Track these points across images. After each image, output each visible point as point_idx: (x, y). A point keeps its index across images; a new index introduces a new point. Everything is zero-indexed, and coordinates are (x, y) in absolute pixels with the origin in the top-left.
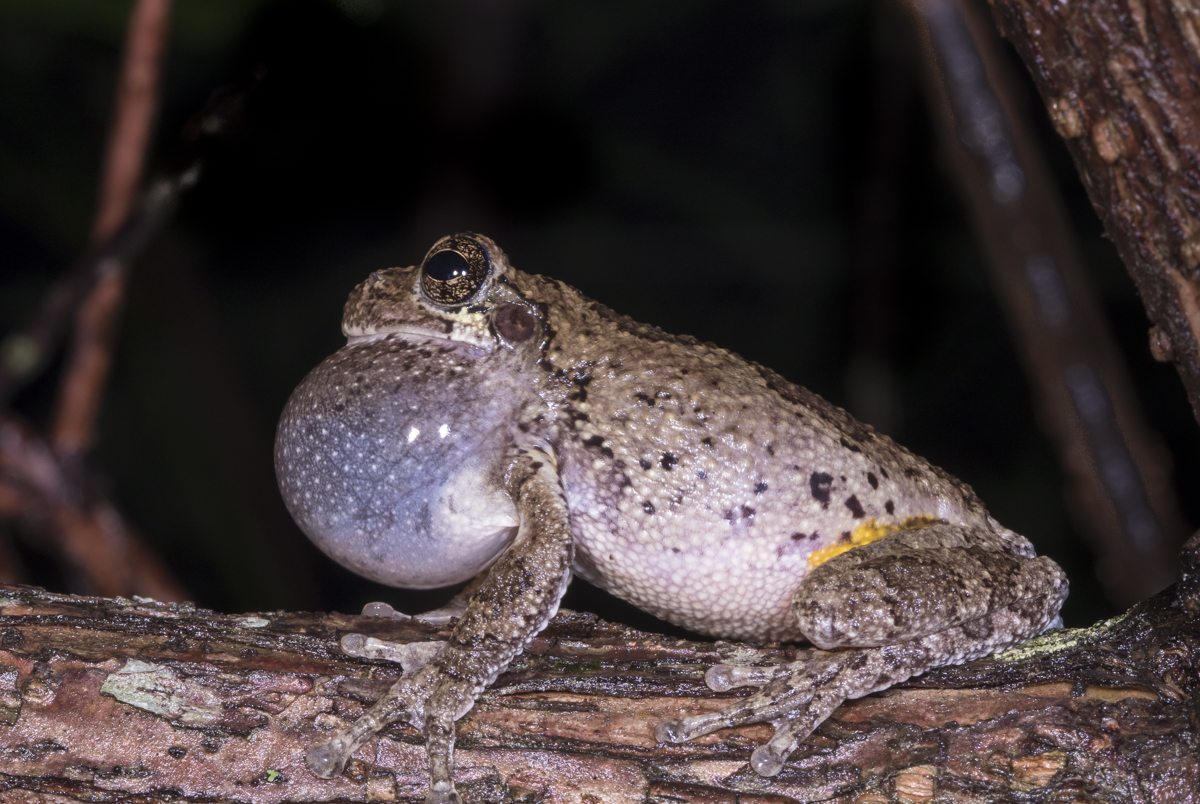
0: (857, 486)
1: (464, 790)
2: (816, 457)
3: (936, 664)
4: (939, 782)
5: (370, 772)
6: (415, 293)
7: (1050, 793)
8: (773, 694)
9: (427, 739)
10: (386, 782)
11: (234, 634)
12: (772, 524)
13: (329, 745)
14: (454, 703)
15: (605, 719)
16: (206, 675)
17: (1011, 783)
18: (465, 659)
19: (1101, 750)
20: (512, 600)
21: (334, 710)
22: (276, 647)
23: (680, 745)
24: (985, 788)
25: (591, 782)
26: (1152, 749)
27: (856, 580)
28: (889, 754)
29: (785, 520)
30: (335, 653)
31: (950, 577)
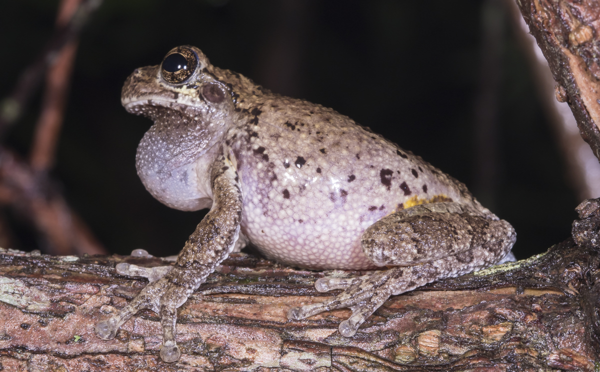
0: (407, 177)
1: (182, 345)
2: (383, 161)
3: (441, 276)
4: (442, 339)
5: (129, 336)
6: (158, 78)
7: (502, 344)
8: (351, 292)
9: (162, 318)
10: (139, 342)
11: (59, 264)
12: (357, 201)
13: (108, 322)
14: (176, 298)
15: (259, 308)
16: (42, 285)
17: (482, 340)
18: (182, 275)
19: (531, 321)
20: (208, 242)
21: (111, 303)
22: (81, 271)
23: (300, 321)
24: (467, 342)
25: (251, 341)
26: (559, 320)
27: (396, 228)
28: (415, 324)
29: (365, 198)
30: (114, 274)
31: (449, 228)
